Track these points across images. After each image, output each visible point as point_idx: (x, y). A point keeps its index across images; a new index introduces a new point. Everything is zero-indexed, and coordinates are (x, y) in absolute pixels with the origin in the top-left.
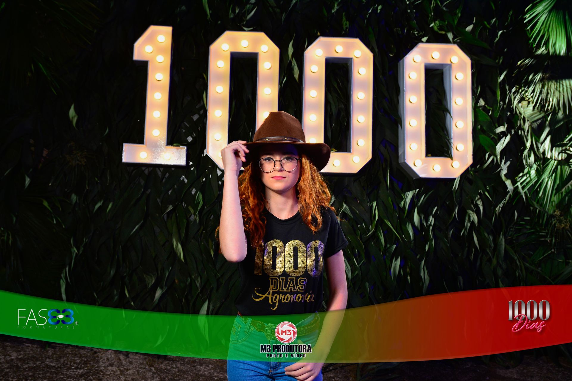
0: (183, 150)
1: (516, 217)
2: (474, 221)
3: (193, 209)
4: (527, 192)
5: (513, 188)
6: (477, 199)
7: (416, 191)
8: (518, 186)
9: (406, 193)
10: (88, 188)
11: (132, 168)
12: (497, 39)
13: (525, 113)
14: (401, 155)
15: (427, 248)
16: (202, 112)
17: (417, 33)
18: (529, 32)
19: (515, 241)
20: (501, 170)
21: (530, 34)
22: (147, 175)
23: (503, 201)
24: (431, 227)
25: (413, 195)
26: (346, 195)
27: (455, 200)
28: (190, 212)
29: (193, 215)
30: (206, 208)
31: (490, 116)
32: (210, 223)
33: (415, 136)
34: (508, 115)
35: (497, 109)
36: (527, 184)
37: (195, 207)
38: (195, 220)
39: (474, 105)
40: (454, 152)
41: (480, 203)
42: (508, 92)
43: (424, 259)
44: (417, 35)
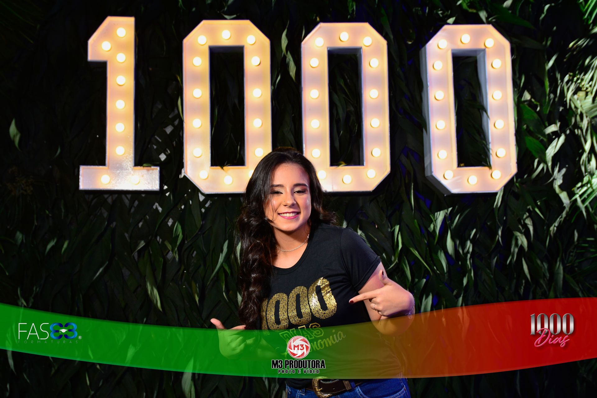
0: (155, 172)
1: (576, 239)
2: (523, 245)
3: (171, 244)
4: (589, 206)
5: (570, 202)
6: (525, 217)
7: (448, 211)
8: (576, 200)
9: (436, 213)
10: (36, 224)
11: (92, 196)
12: (543, 16)
13: (583, 106)
14: (427, 166)
15: (465, 281)
16: (176, 123)
17: (441, 14)
18: (582, 5)
19: (576, 269)
20: (554, 179)
21: (584, 7)
22: (111, 204)
23: (558, 219)
24: (469, 256)
25: (445, 216)
26: (361, 218)
27: (497, 220)
28: (166, 248)
29: (171, 252)
30: (186, 242)
31: (539, 113)
32: (193, 261)
33: (444, 141)
34: (561, 110)
35: (547, 103)
36: (589, 196)
37: (173, 241)
38: (174, 258)
39: (516, 100)
40: (493, 159)
41: (529, 222)
42: (559, 81)
43: (462, 295)
44: (441, 16)
